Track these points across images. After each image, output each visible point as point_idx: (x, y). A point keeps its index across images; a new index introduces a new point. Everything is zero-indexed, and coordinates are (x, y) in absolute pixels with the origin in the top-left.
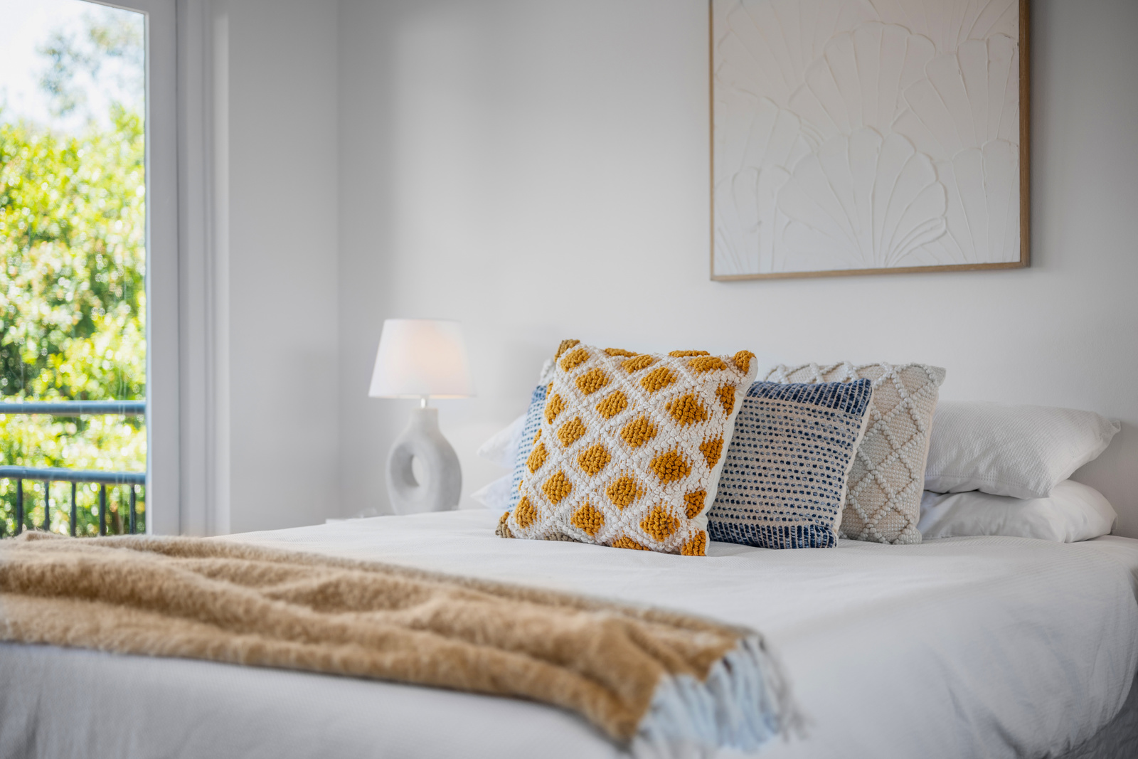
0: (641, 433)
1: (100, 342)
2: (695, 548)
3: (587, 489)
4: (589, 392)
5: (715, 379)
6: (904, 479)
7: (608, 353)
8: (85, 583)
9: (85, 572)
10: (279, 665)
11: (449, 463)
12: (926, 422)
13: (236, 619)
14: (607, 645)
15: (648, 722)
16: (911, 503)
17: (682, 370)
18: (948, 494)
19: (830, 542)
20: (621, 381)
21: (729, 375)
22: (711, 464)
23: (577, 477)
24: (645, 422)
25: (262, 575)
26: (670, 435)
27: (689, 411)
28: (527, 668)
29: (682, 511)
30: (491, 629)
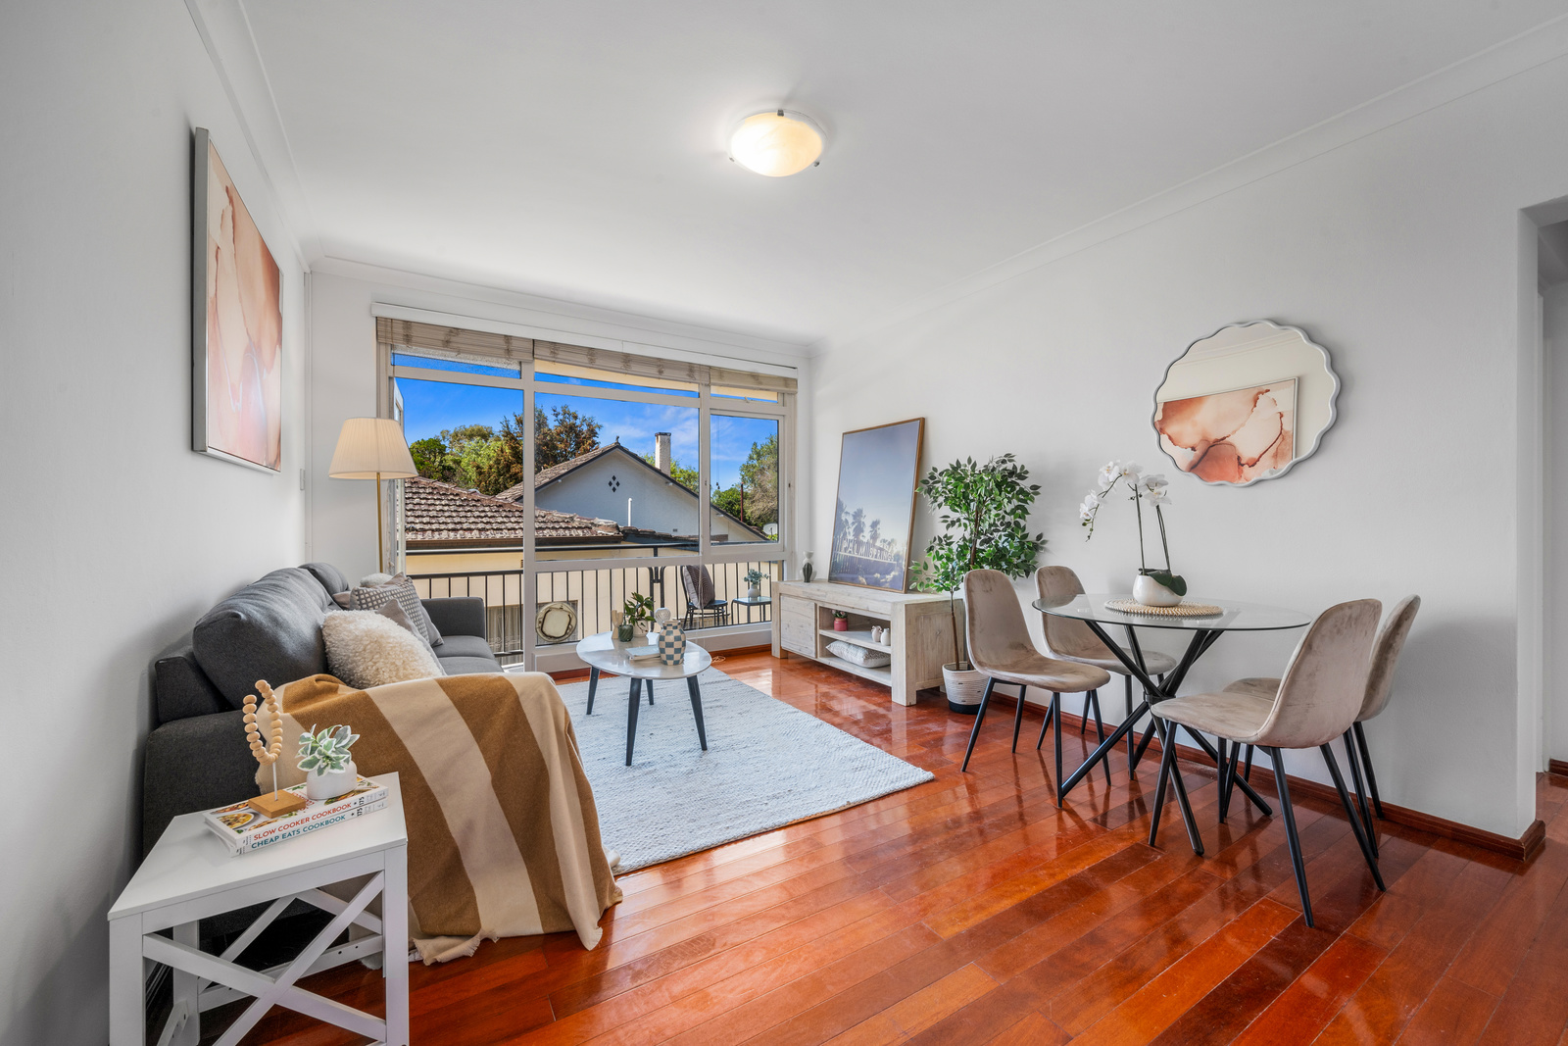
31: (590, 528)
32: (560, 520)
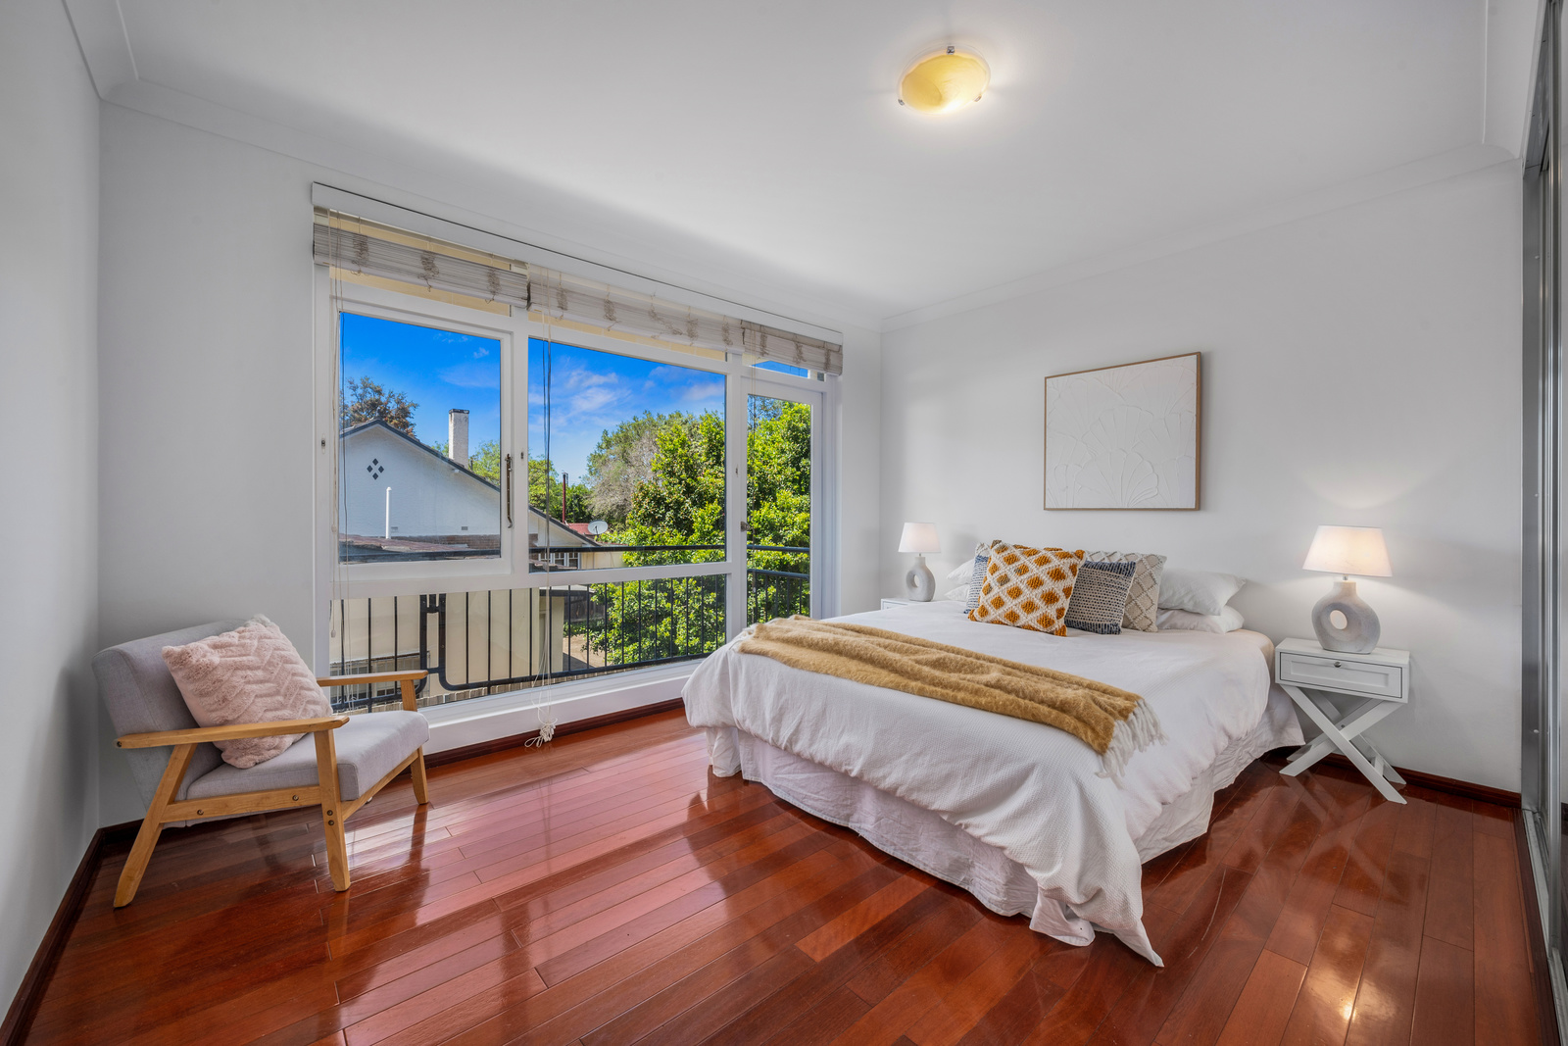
0: (1036, 583)
1: (764, 511)
2: (1062, 633)
3: (1011, 604)
4: (1009, 564)
5: (1068, 562)
6: (1149, 604)
7: (1015, 547)
8: (837, 648)
9: (837, 644)
10: (932, 696)
11: (930, 579)
12: (1158, 581)
13: (907, 672)
14: (1087, 707)
15: (1113, 743)
16: (1152, 613)
17: (1052, 557)
18: (1167, 610)
19: (1118, 632)
20: (1023, 560)
21: (1074, 560)
22: (1067, 597)
23: (1006, 599)
24: (1038, 578)
25: (907, 650)
26: (1049, 585)
27: (1058, 575)
28: (1050, 713)
29: (1055, 616)
30: (1027, 691)
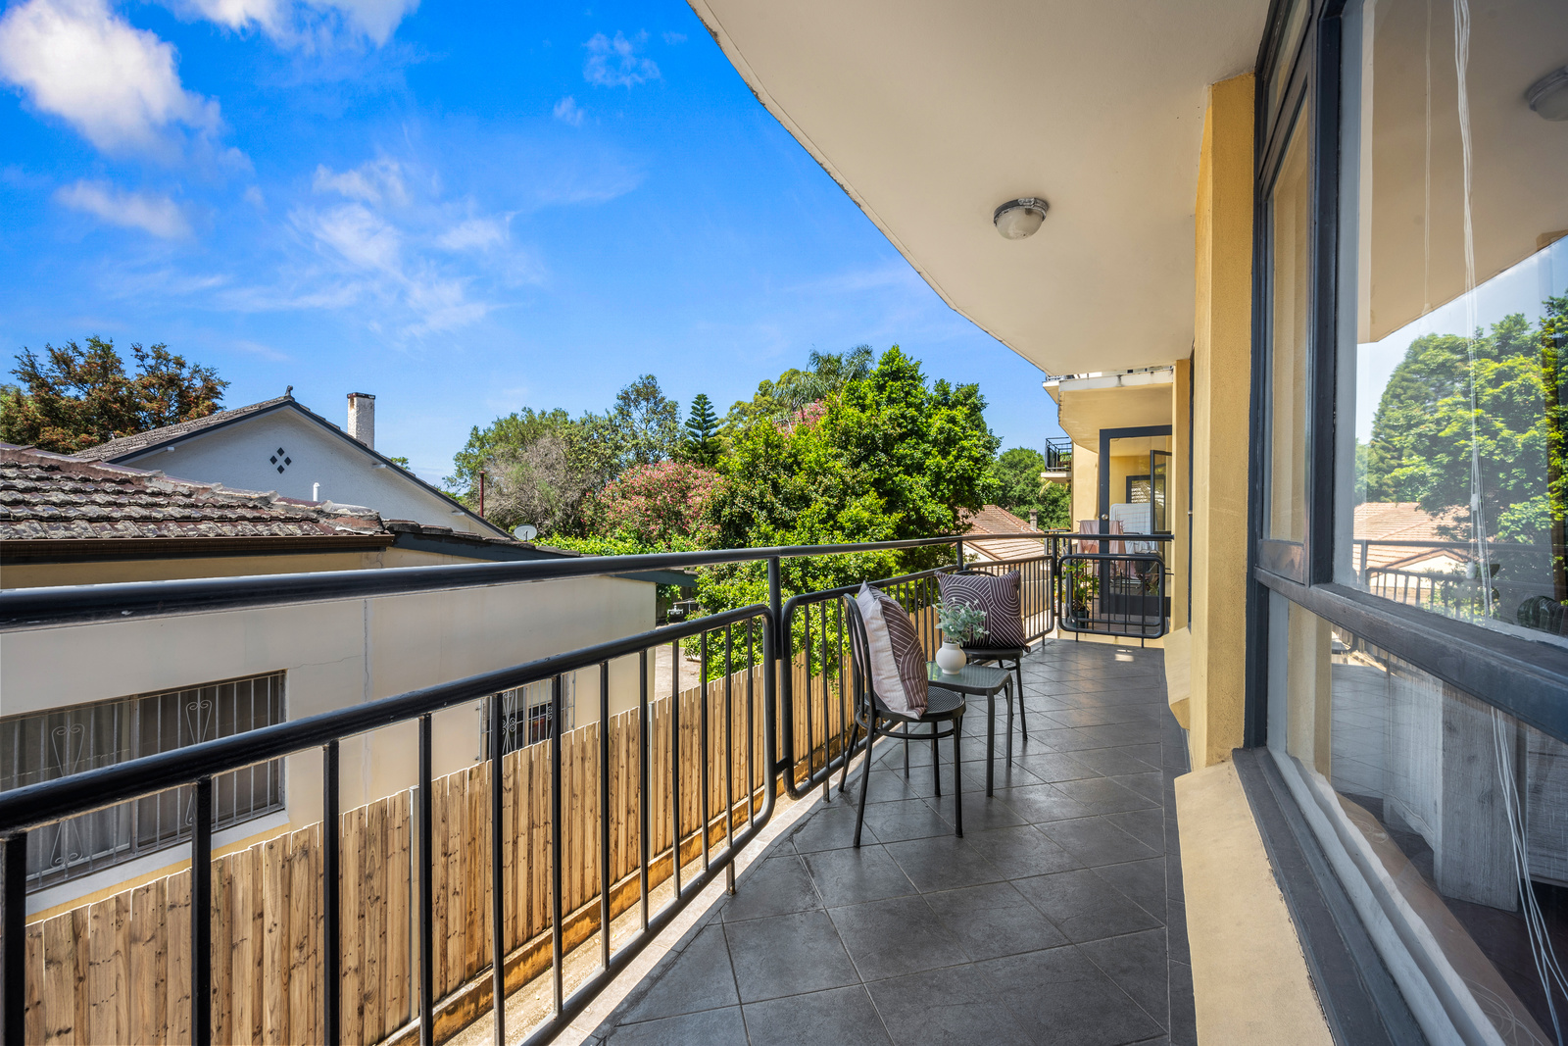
31: (315, 521)
32: (234, 502)
